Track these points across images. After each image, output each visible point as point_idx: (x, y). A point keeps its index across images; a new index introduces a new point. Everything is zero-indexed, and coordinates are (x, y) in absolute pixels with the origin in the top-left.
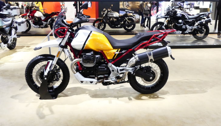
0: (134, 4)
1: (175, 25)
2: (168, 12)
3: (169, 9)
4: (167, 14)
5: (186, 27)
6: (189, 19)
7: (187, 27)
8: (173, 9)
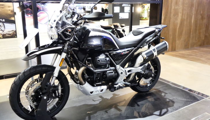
0: (3, 8)
1: (88, 71)
2: (63, 33)
3: (64, 24)
4: (59, 39)
5: (116, 71)
6: (122, 47)
7: (120, 72)
8: (75, 24)
